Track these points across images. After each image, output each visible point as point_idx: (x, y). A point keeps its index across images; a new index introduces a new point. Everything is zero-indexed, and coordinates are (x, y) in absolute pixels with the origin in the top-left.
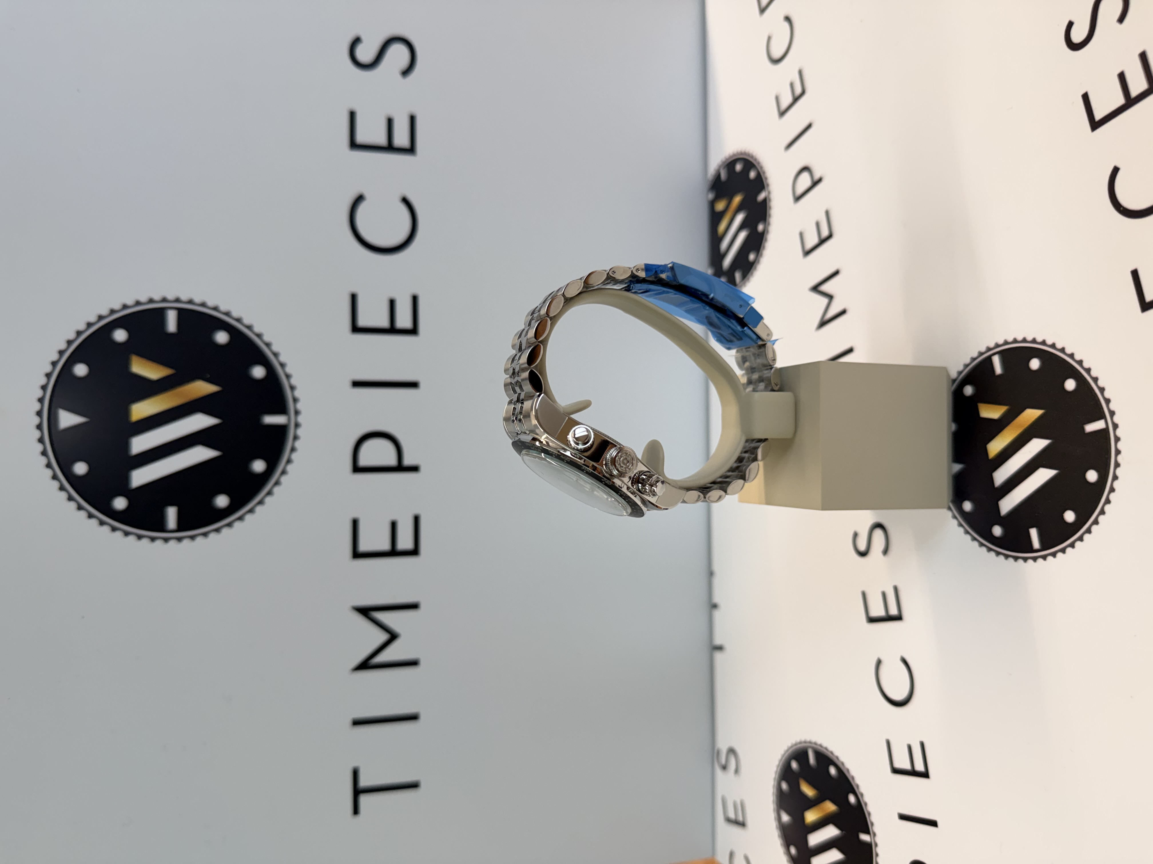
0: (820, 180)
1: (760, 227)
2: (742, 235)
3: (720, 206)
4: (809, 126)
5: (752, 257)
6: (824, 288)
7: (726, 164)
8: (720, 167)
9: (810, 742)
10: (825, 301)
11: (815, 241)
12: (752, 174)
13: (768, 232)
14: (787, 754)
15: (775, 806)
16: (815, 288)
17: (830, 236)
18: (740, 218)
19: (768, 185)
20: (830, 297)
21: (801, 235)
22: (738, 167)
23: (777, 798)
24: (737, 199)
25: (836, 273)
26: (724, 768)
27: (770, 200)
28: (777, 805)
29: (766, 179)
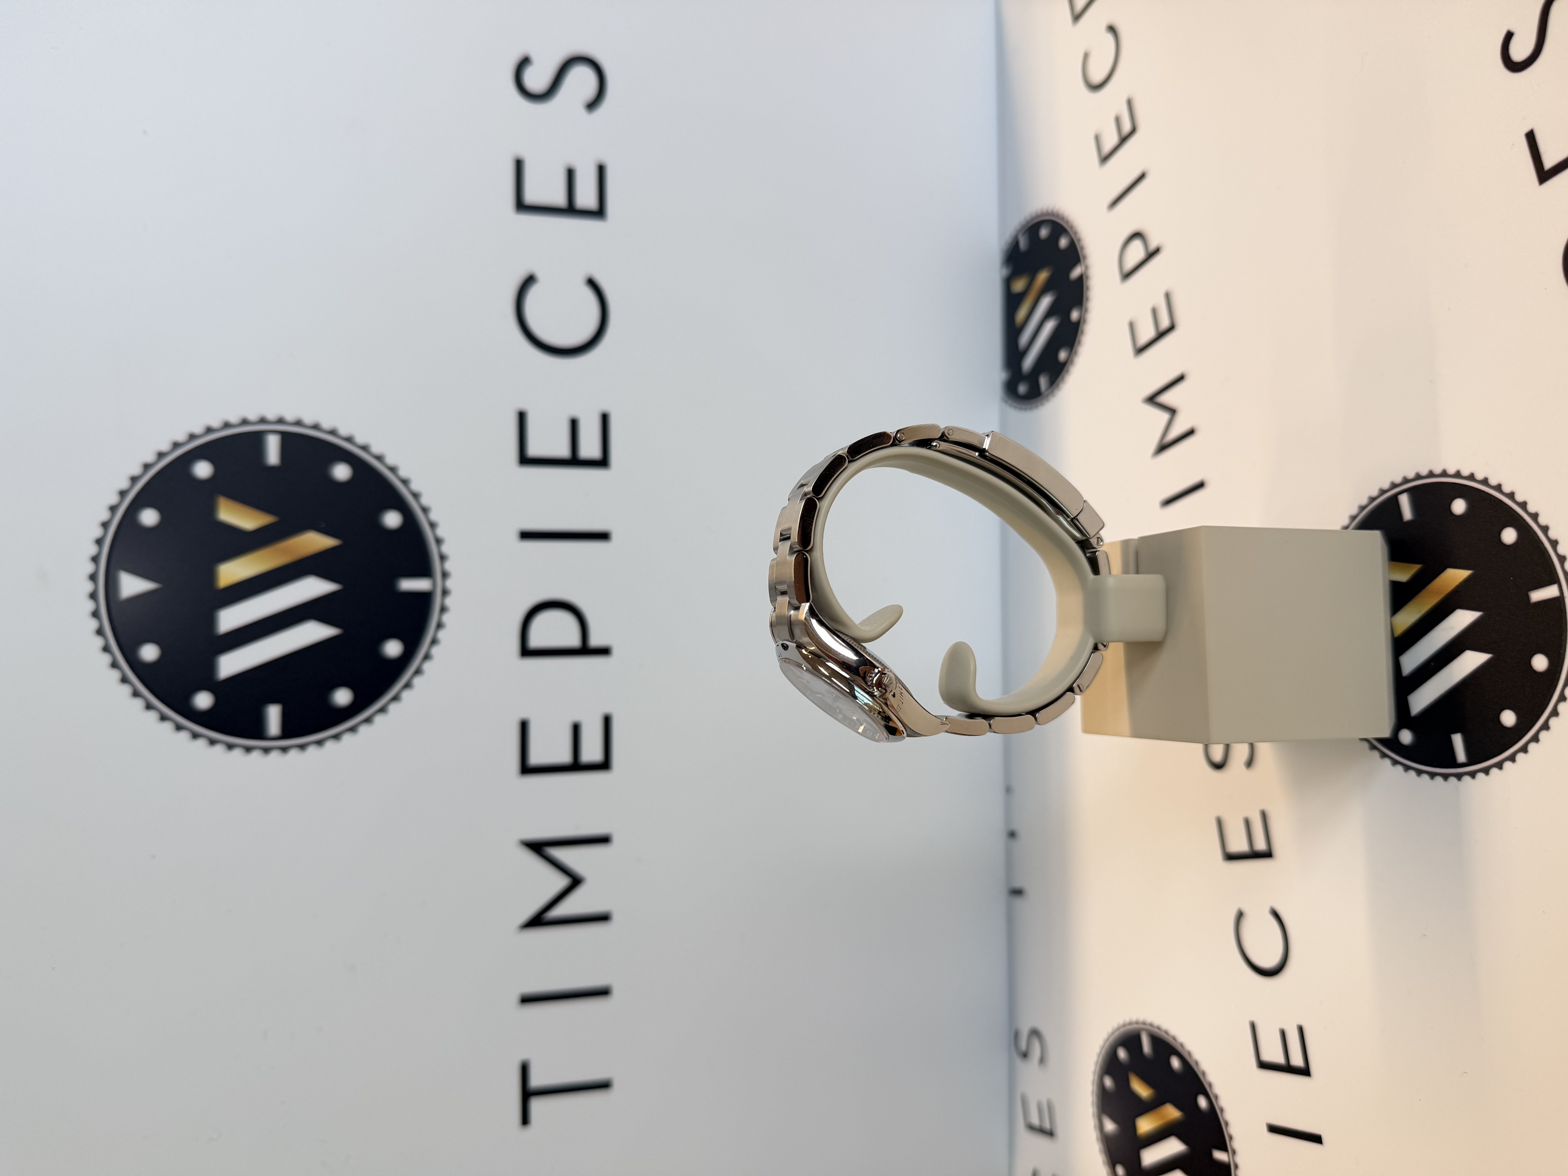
0: (1157, 251)
1: (1075, 315)
2: (1050, 326)
3: (1019, 286)
4: (1142, 177)
5: (1063, 355)
6: (1164, 399)
7: (1027, 227)
8: (1018, 230)
9: (1144, 1023)
10: (1165, 416)
11: (1151, 334)
12: (1063, 242)
13: (1085, 321)
14: (1112, 1039)
15: (1095, 1110)
16: (1151, 400)
17: (1171, 328)
18: (1046, 302)
19: (1085, 257)
20: (1172, 411)
21: (1132, 326)
22: (1044, 232)
23: (1098, 1098)
24: (1043, 276)
25: (1180, 379)
26: (1025, 1055)
27: (1087, 277)
28: (1098, 1107)
29: (1082, 248)
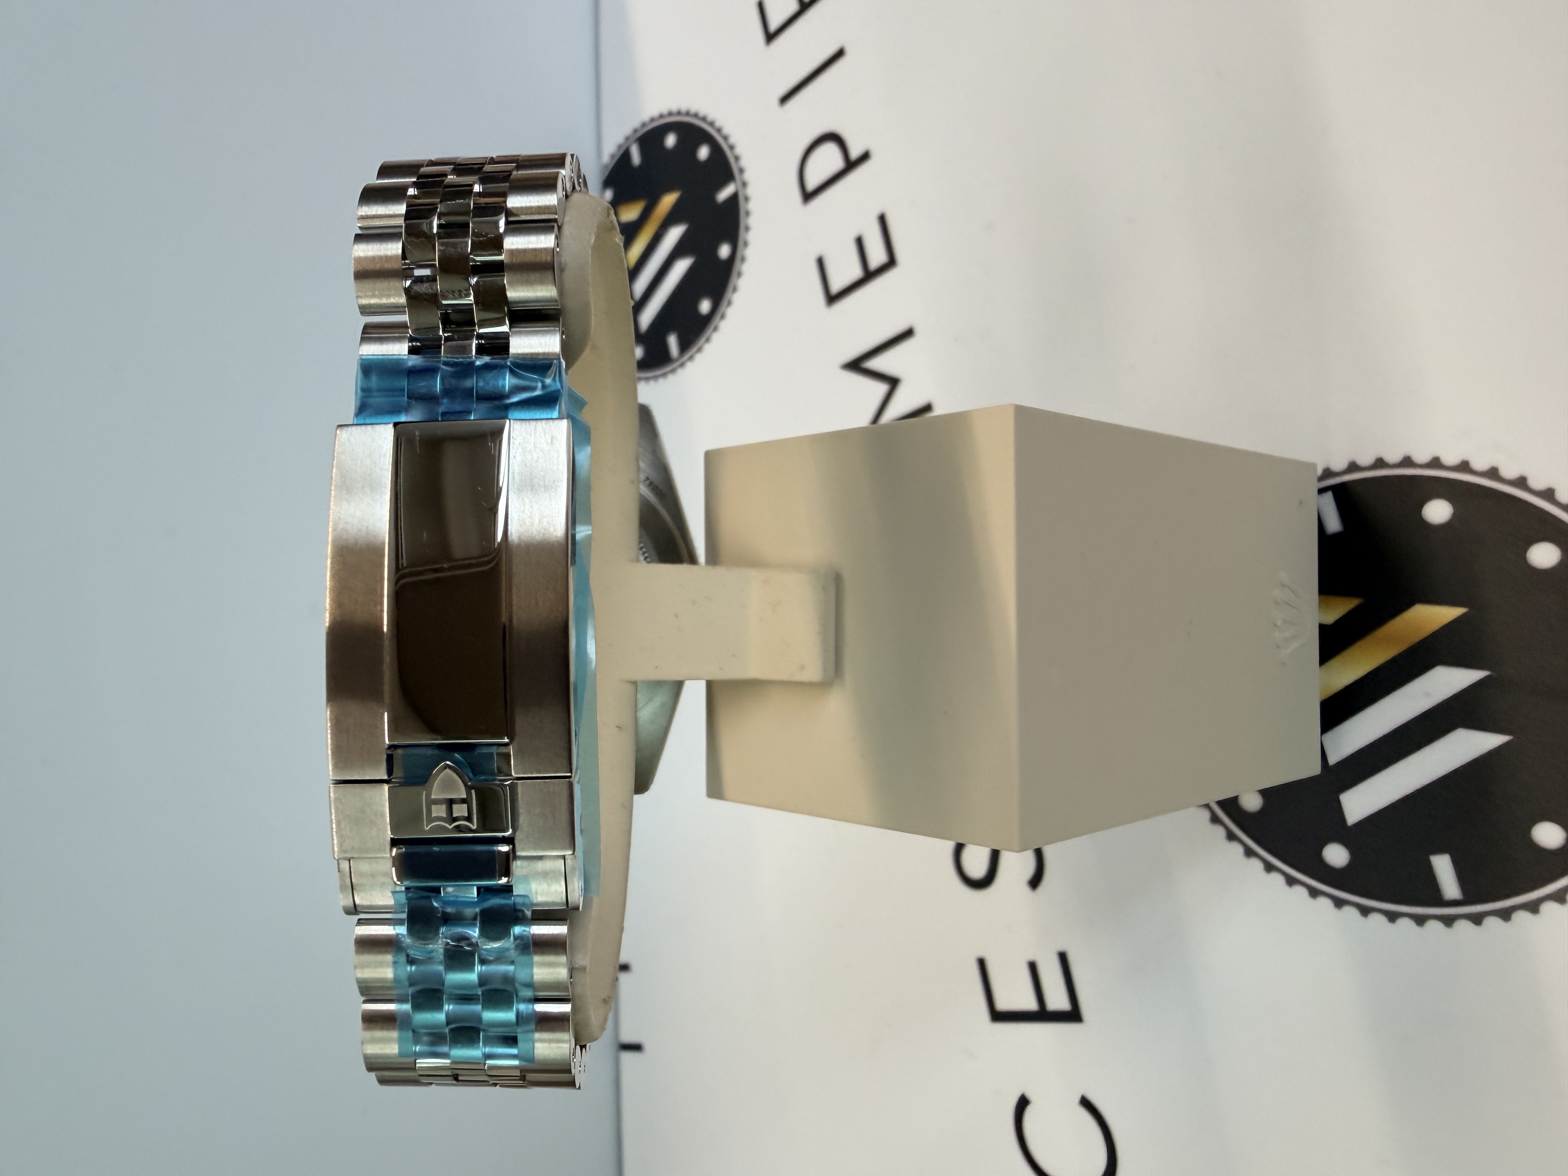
0: (865, 157)
1: (724, 251)
2: (681, 267)
3: (630, 213)
4: (839, 54)
5: (705, 306)
6: (877, 363)
7: (639, 134)
8: (627, 139)
10: (882, 388)
11: (857, 273)
12: (703, 152)
16: (856, 366)
17: (891, 262)
18: (675, 234)
19: (741, 171)
20: (893, 382)
21: (820, 262)
22: (671, 140)
24: (669, 200)
25: (908, 334)
27: (747, 199)
29: (737, 158)
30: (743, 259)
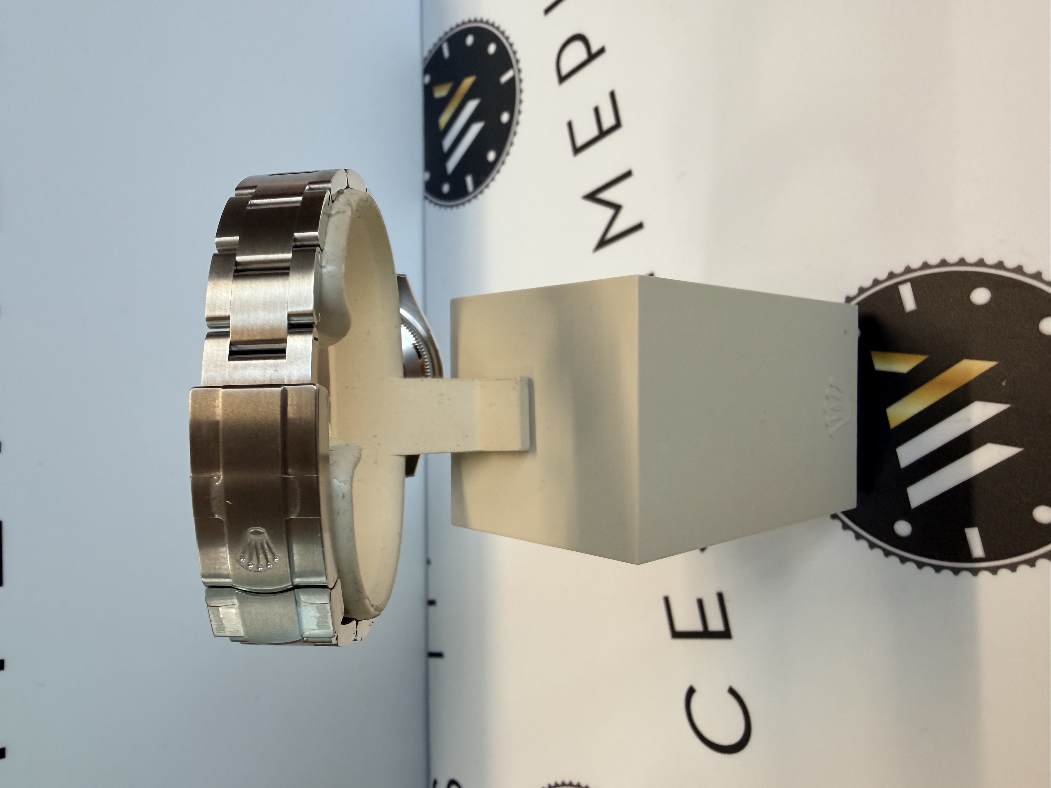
0: (602, 51)
1: (505, 117)
2: (476, 128)
3: (441, 92)
5: (491, 156)
6: (606, 195)
7: (448, 36)
8: (440, 39)
10: (610, 212)
11: (594, 132)
12: (492, 49)
16: (592, 197)
17: (618, 125)
18: (472, 105)
19: (517, 61)
20: (617, 208)
21: (570, 125)
22: (470, 40)
24: (468, 82)
25: (628, 174)
29: (515, 53)
30: (518, 123)
